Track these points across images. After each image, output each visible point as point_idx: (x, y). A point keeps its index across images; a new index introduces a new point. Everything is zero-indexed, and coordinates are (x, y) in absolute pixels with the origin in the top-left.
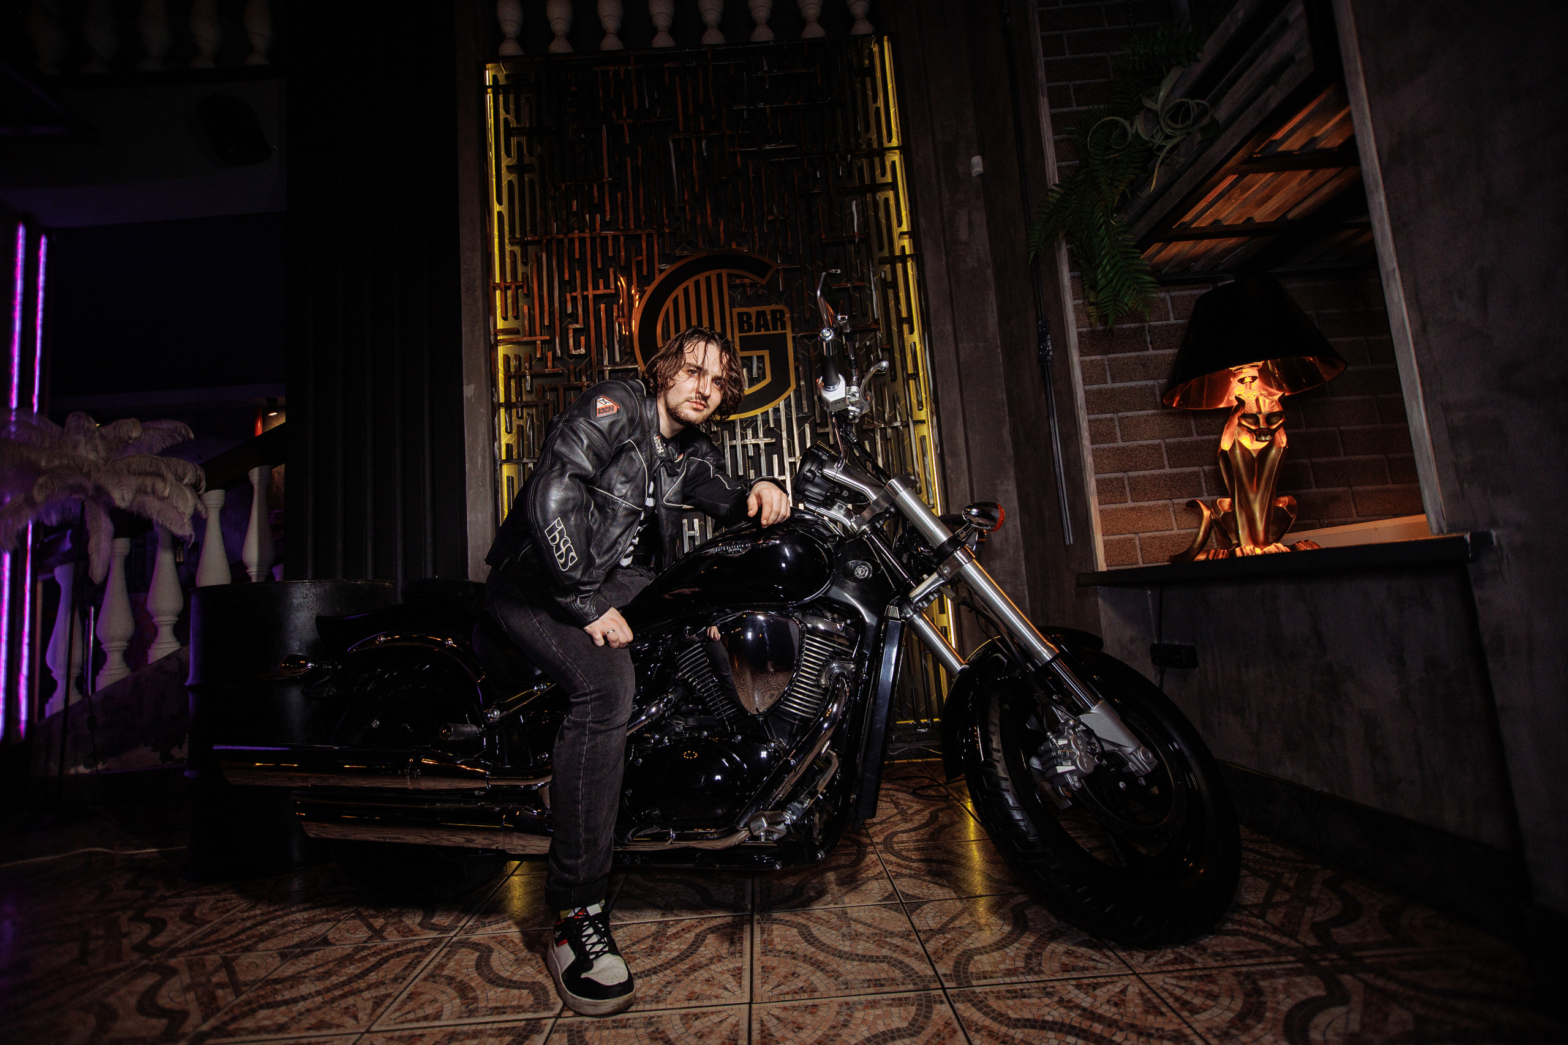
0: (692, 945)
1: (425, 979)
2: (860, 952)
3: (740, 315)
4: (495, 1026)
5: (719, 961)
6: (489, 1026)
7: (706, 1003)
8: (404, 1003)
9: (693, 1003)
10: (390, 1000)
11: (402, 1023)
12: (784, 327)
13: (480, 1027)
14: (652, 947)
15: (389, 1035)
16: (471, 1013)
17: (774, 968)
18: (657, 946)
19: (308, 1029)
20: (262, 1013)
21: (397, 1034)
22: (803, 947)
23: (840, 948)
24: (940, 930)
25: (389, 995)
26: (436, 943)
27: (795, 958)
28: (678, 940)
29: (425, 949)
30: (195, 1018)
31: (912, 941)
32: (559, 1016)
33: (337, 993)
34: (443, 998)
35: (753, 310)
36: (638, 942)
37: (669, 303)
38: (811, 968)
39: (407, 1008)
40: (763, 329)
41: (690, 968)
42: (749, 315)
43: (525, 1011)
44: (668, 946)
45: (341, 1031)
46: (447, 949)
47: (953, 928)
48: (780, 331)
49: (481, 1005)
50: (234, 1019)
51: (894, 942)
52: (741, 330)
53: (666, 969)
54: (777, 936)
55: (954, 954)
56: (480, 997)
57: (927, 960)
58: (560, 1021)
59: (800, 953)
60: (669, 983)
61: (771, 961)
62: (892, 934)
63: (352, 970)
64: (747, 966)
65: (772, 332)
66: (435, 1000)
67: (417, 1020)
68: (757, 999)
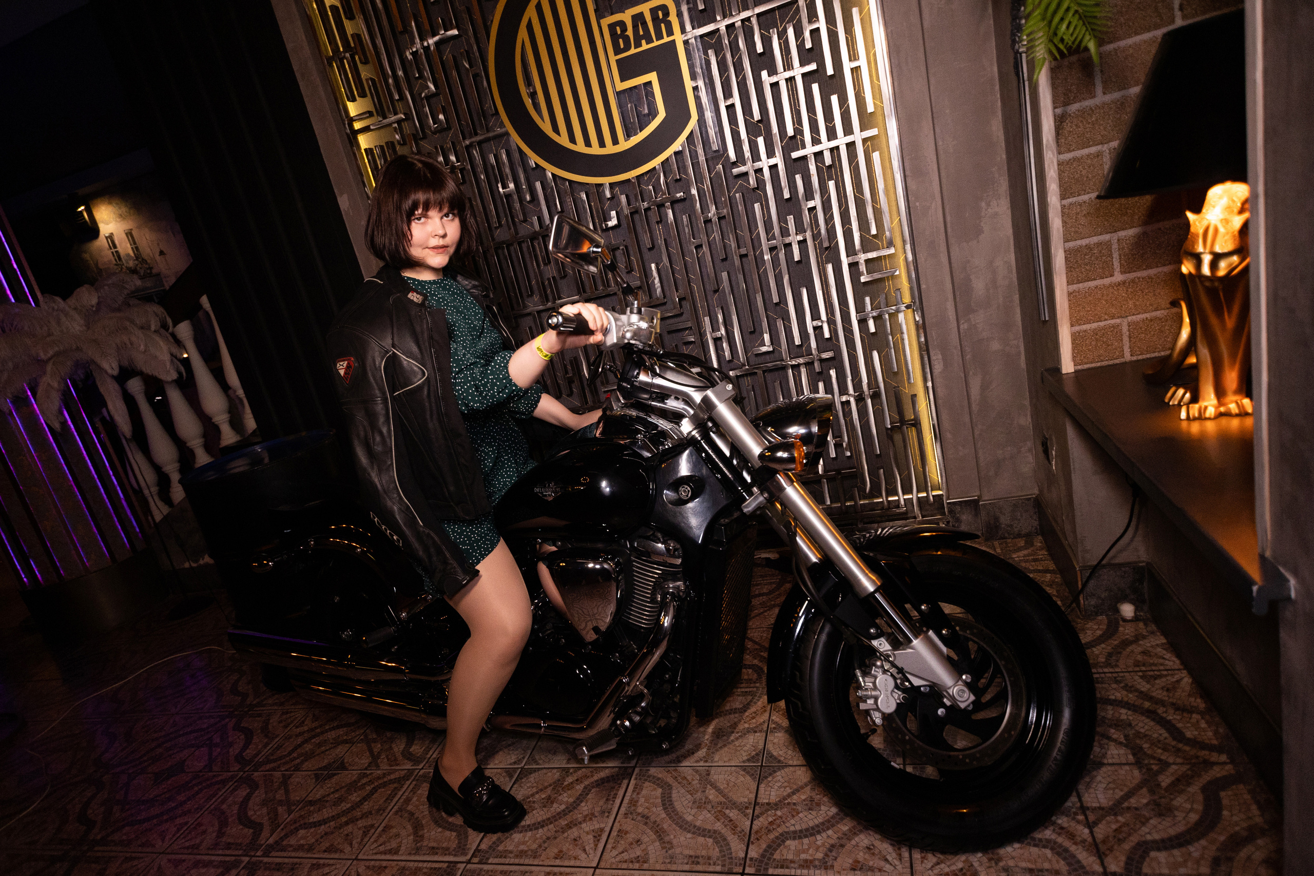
0: (578, 799)
1: (396, 813)
2: (698, 823)
3: (612, 27)
4: (429, 865)
5: (591, 819)
6: (425, 865)
7: (566, 863)
8: (380, 836)
9: (558, 862)
10: (373, 831)
11: (376, 854)
12: (670, 32)
13: (420, 865)
14: (549, 798)
15: (367, 863)
16: (417, 850)
17: (626, 833)
18: (553, 796)
19: (325, 851)
20: (302, 832)
21: (372, 863)
22: (659, 813)
23: (685, 816)
24: (776, 804)
25: (372, 826)
26: (410, 772)
27: (646, 824)
28: (569, 792)
29: (400, 781)
30: (265, 833)
31: (746, 815)
32: (469, 862)
33: (344, 819)
34: (403, 833)
35: (626, 16)
36: (541, 790)
37: (523, 34)
38: (654, 836)
39: (381, 840)
40: (643, 42)
41: (567, 825)
42: (622, 24)
43: (449, 854)
44: (560, 798)
45: (342, 856)
46: (414, 783)
47: (789, 804)
48: (666, 39)
49: (425, 843)
50: (286, 836)
51: (731, 815)
52: (617, 51)
53: (551, 823)
54: (643, 797)
55: (772, 836)
56: (426, 835)
57: (746, 840)
58: (469, 866)
59: (653, 818)
60: (548, 838)
61: (628, 825)
62: (734, 805)
63: (355, 797)
64: (608, 829)
65: (656, 43)
66: (397, 835)
67: (385, 853)
68: (602, 865)
